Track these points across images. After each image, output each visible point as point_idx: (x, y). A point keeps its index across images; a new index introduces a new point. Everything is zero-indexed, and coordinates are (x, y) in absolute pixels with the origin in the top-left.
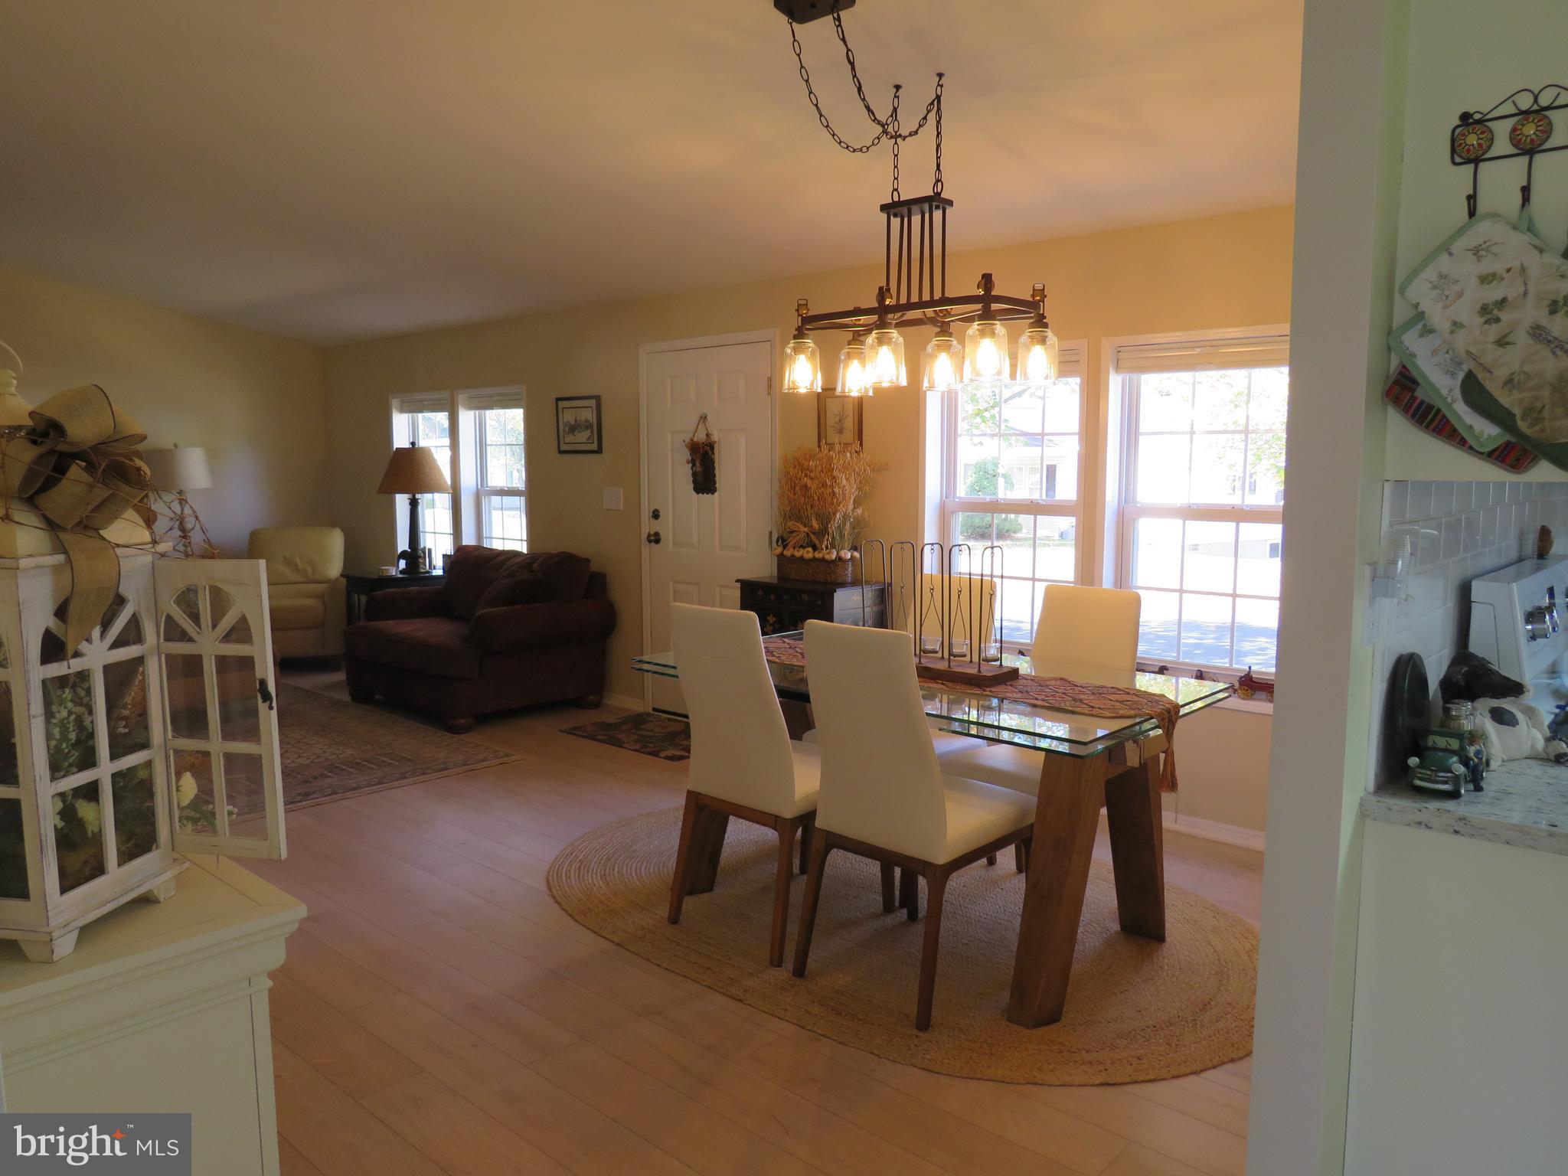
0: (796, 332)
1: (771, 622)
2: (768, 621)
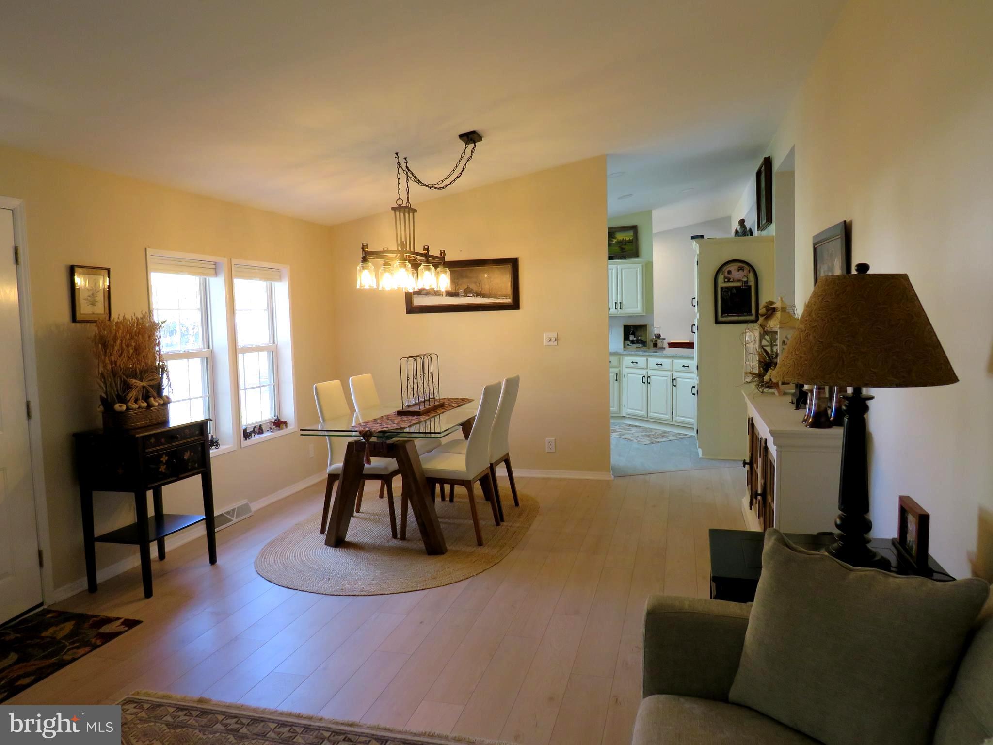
0: (363, 259)
1: (164, 461)
2: (162, 461)
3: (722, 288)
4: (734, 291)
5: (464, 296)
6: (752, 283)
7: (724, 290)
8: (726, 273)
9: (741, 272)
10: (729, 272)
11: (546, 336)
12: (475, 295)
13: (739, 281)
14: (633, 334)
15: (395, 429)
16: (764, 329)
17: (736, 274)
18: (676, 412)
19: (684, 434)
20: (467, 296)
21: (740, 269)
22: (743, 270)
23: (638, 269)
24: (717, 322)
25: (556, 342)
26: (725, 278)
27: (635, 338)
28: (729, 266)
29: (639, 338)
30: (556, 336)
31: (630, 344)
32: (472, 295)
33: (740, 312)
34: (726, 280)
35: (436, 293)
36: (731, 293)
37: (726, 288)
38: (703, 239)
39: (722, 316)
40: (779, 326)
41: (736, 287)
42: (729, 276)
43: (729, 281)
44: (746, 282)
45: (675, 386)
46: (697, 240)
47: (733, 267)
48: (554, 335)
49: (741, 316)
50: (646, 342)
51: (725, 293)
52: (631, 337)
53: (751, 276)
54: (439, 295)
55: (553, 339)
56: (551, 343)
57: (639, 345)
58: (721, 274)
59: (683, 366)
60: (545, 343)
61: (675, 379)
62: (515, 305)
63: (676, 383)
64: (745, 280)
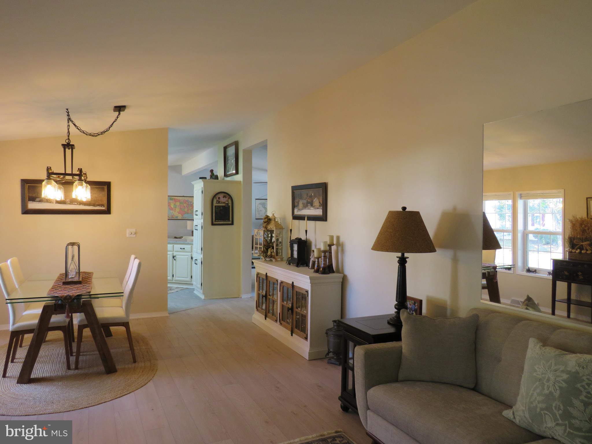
0: (47, 177)
3: (215, 206)
4: (221, 208)
5: (70, 204)
6: (230, 205)
7: (216, 207)
8: (217, 198)
9: (225, 198)
10: (219, 198)
11: (128, 232)
12: (78, 203)
13: (224, 203)
15: (85, 293)
16: (267, 229)
17: (222, 199)
18: (176, 275)
19: (183, 288)
20: (72, 204)
21: (224, 197)
22: (226, 197)
24: (213, 224)
25: (135, 235)
26: (217, 201)
28: (219, 194)
30: (135, 231)
32: (76, 204)
33: (224, 220)
34: (218, 202)
35: (48, 201)
36: (220, 209)
37: (218, 206)
38: (206, 180)
39: (215, 221)
40: (275, 228)
41: (222, 206)
42: (219, 200)
43: (219, 203)
44: (228, 204)
45: (175, 260)
46: (203, 179)
47: (221, 196)
48: (133, 230)
49: (225, 221)
51: (217, 209)
53: (230, 201)
54: (50, 202)
55: (133, 233)
56: (132, 236)
58: (215, 198)
59: (181, 249)
60: (127, 236)
61: (175, 256)
62: (108, 211)
63: (176, 258)
64: (227, 202)
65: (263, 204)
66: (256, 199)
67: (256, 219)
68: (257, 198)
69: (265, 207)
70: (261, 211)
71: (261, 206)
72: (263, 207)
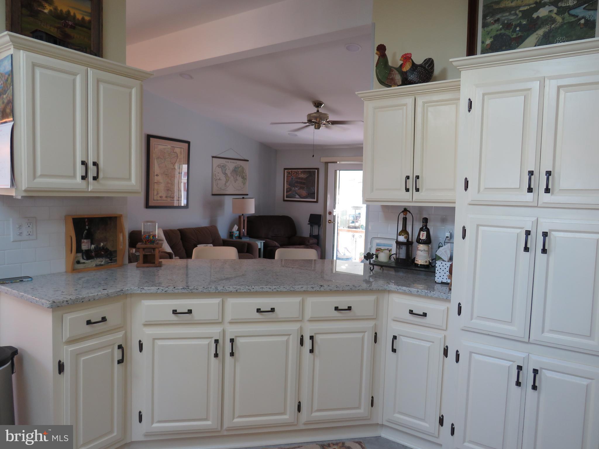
14: (90, 236)
23: (134, 91)
27: (93, 246)
29: (102, 244)
31: (82, 261)
50: (115, 252)
52: (86, 245)
57: (101, 259)
65: (223, 166)
66: (213, 157)
67: (213, 195)
68: (214, 155)
69: (226, 174)
70: (220, 179)
71: (219, 170)
72: (223, 173)
